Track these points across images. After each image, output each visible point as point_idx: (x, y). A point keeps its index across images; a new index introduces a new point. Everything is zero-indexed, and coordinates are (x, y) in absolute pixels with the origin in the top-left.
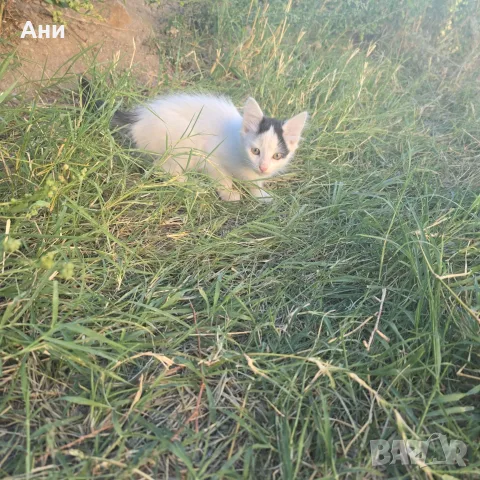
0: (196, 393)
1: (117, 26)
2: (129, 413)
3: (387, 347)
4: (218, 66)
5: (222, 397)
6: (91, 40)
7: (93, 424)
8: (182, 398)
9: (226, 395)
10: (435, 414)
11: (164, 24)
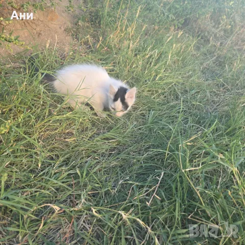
0: (70, 223)
1: (52, 21)
2: (37, 234)
3: (159, 203)
4: (101, 45)
5: (82, 225)
6: (38, 29)
7: (20, 238)
8: (63, 225)
9: (84, 224)
10: (174, 238)
11: (76, 19)
